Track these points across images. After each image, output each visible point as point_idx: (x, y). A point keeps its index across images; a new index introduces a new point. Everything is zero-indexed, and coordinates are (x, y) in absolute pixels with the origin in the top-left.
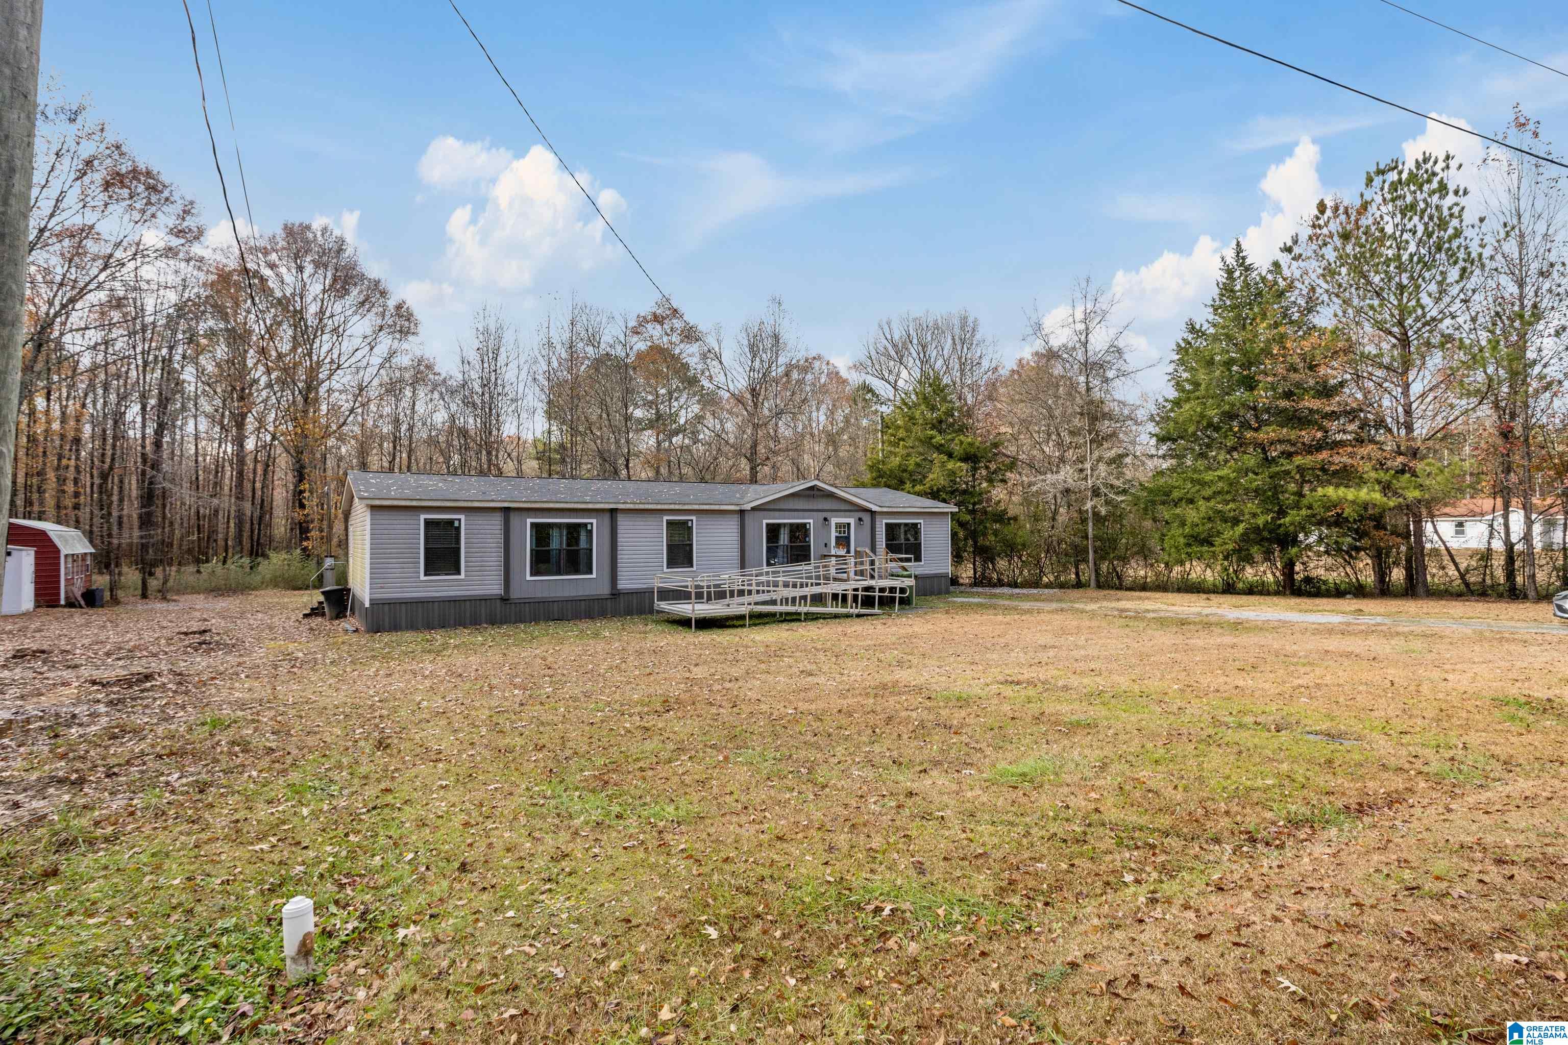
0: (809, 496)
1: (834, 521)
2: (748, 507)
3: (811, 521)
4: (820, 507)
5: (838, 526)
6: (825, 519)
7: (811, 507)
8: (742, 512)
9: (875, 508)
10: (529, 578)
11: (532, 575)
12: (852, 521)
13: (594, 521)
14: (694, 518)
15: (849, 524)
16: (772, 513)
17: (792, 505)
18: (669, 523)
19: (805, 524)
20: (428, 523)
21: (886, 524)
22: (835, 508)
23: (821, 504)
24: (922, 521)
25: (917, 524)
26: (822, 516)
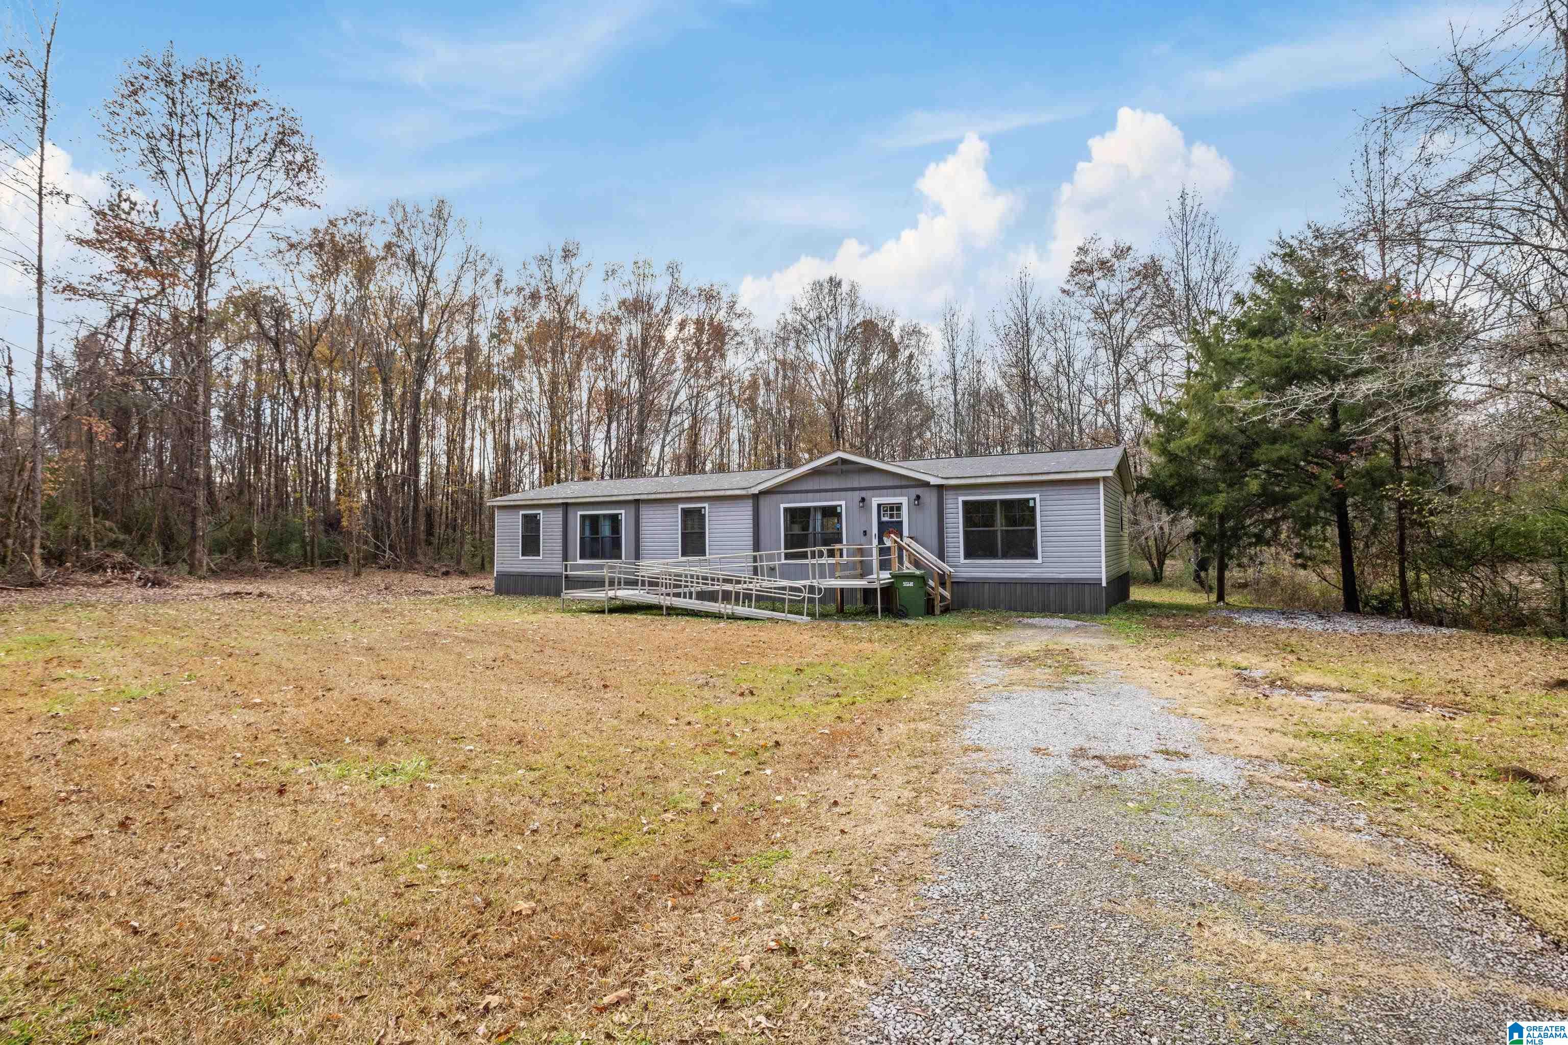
0: (835, 473)
1: (875, 502)
2: (755, 490)
3: (843, 503)
4: (856, 485)
5: (883, 507)
6: (863, 500)
7: (838, 486)
8: (755, 496)
9: (933, 481)
10: (579, 561)
11: (582, 559)
12: (904, 500)
13: (622, 512)
14: (706, 506)
15: (899, 507)
16: (791, 496)
17: (814, 484)
19: (835, 507)
20: (524, 517)
21: (965, 503)
22: (877, 485)
23: (856, 481)
24: (1037, 496)
25: (1027, 500)
26: (857, 495)
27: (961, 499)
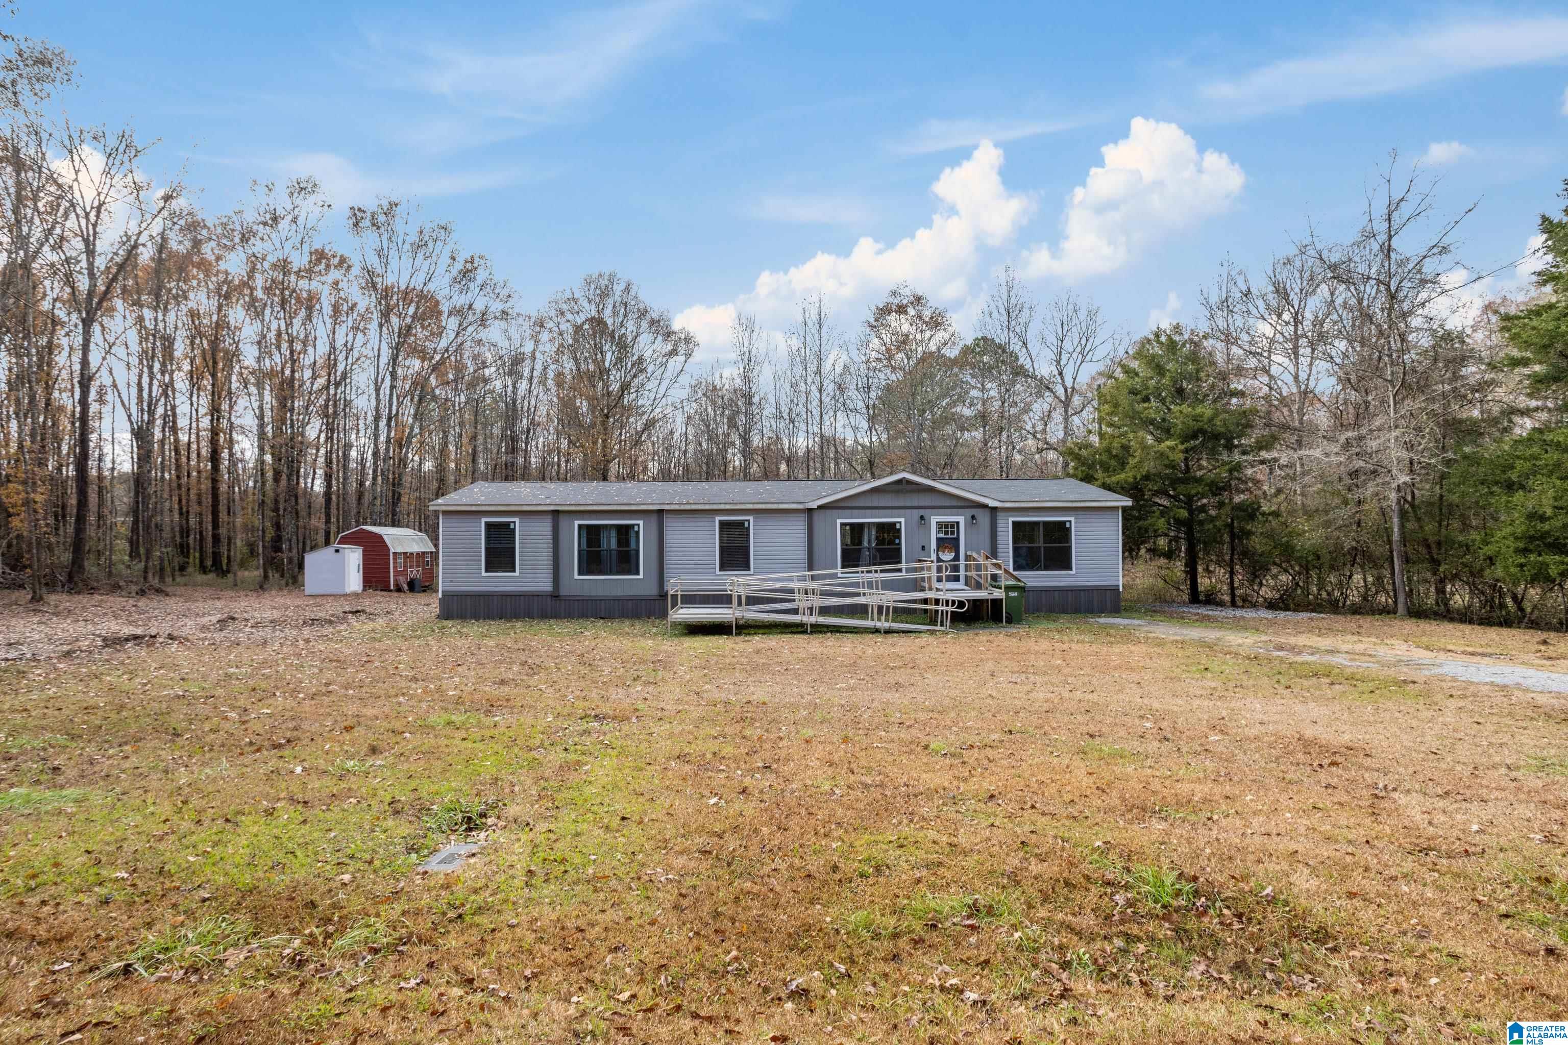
0: (898, 492)
1: (934, 520)
2: (814, 505)
3: (902, 520)
4: (914, 504)
5: (940, 525)
6: (922, 518)
7: (901, 503)
8: (810, 511)
9: (992, 503)
10: (576, 577)
11: (579, 574)
12: (961, 520)
13: (641, 523)
14: (751, 518)
15: (958, 523)
16: (849, 512)
17: (875, 501)
18: (722, 524)
19: (894, 524)
20: (489, 526)
21: (1014, 523)
22: (933, 504)
23: (915, 500)
24: (1072, 519)
25: (1064, 522)
26: (917, 513)
27: (1011, 520)
